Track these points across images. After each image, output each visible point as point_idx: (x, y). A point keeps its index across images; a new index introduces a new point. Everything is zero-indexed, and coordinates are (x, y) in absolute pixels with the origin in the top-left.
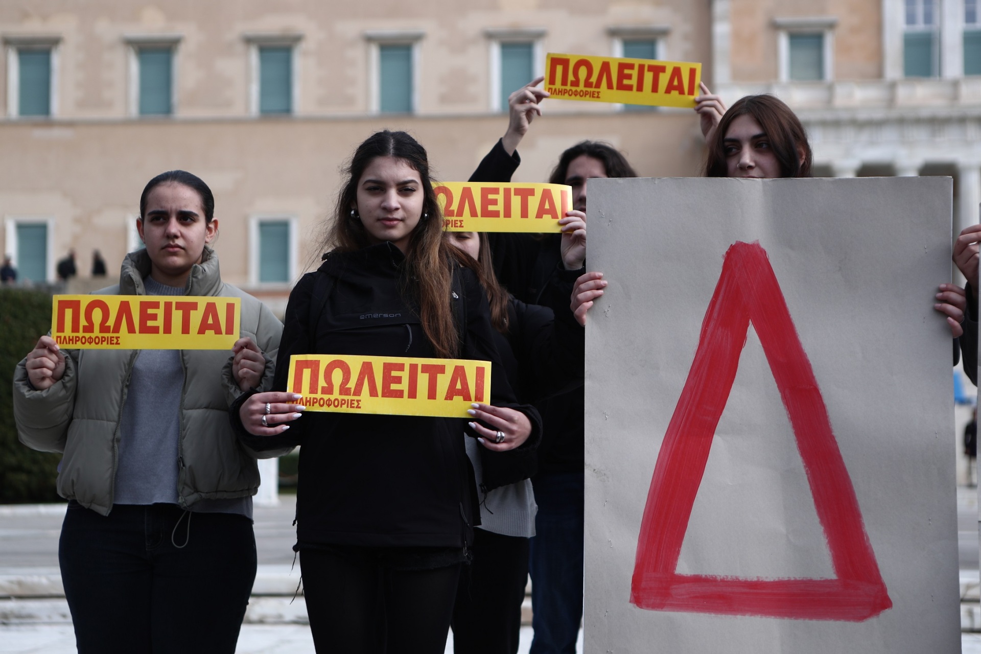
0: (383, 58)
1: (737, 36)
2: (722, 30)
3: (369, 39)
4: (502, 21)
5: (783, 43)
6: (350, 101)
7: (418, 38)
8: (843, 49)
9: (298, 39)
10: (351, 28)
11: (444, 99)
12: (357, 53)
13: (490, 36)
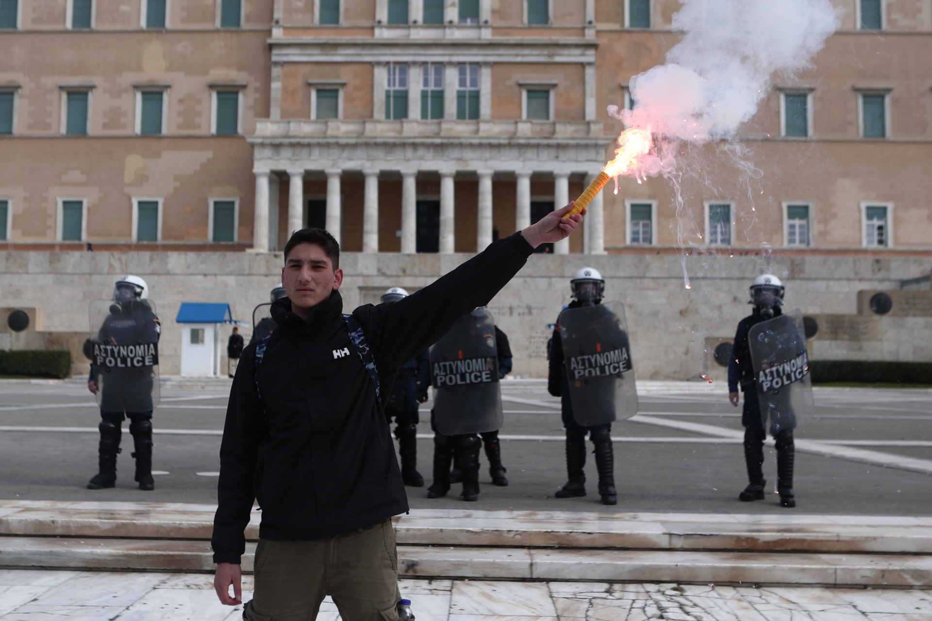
0: (69, 100)
1: (285, 89)
2: (276, 85)
3: (61, 88)
4: (143, 78)
5: (313, 95)
6: (48, 126)
7: (92, 87)
8: (349, 100)
9: (18, 87)
10: (51, 81)
11: (105, 126)
12: (53, 97)
13: (136, 87)
